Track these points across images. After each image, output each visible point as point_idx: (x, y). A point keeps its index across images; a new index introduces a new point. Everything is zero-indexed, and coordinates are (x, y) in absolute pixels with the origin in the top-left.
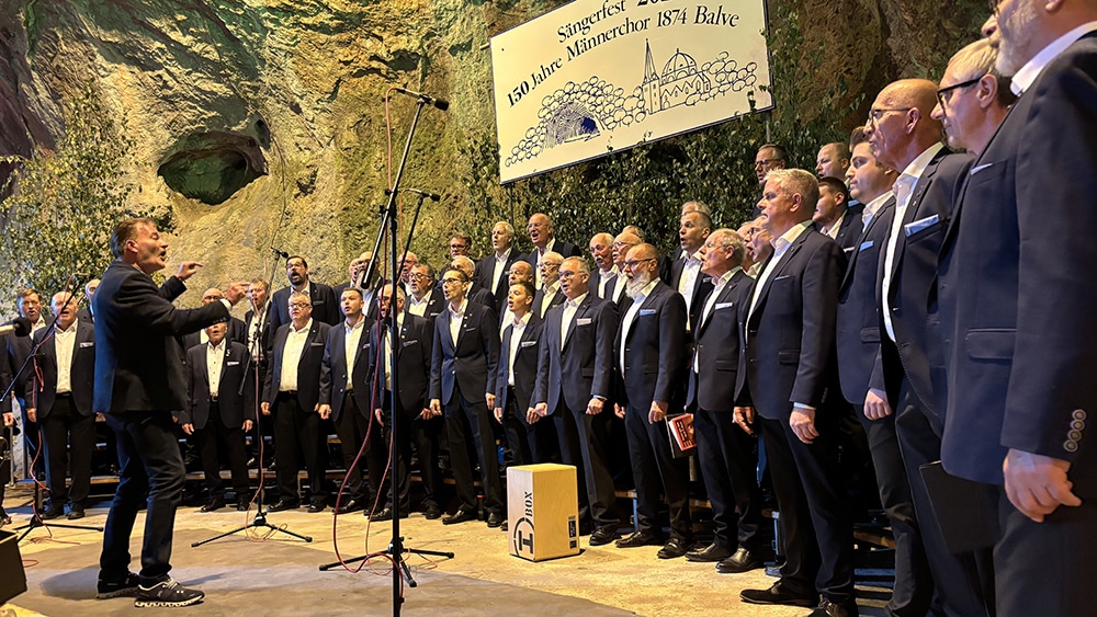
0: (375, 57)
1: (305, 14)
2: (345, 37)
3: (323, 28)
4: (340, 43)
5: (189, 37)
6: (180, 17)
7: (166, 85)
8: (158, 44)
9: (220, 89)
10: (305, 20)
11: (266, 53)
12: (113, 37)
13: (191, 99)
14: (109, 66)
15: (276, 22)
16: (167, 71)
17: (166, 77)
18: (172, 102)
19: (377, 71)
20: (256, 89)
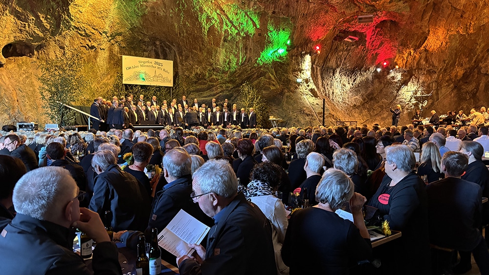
0: (87, 45)
1: (80, 30)
2: (83, 38)
3: (81, 35)
4: (82, 39)
5: (46, 21)
6: (48, 17)
7: (25, 27)
8: (33, 18)
9: (41, 34)
10: (79, 32)
11: (64, 33)
12: (19, 10)
13: (29, 34)
14: (8, 14)
15: (73, 29)
16: (29, 25)
17: (27, 25)
18: (21, 31)
19: (86, 47)
20: (51, 38)
